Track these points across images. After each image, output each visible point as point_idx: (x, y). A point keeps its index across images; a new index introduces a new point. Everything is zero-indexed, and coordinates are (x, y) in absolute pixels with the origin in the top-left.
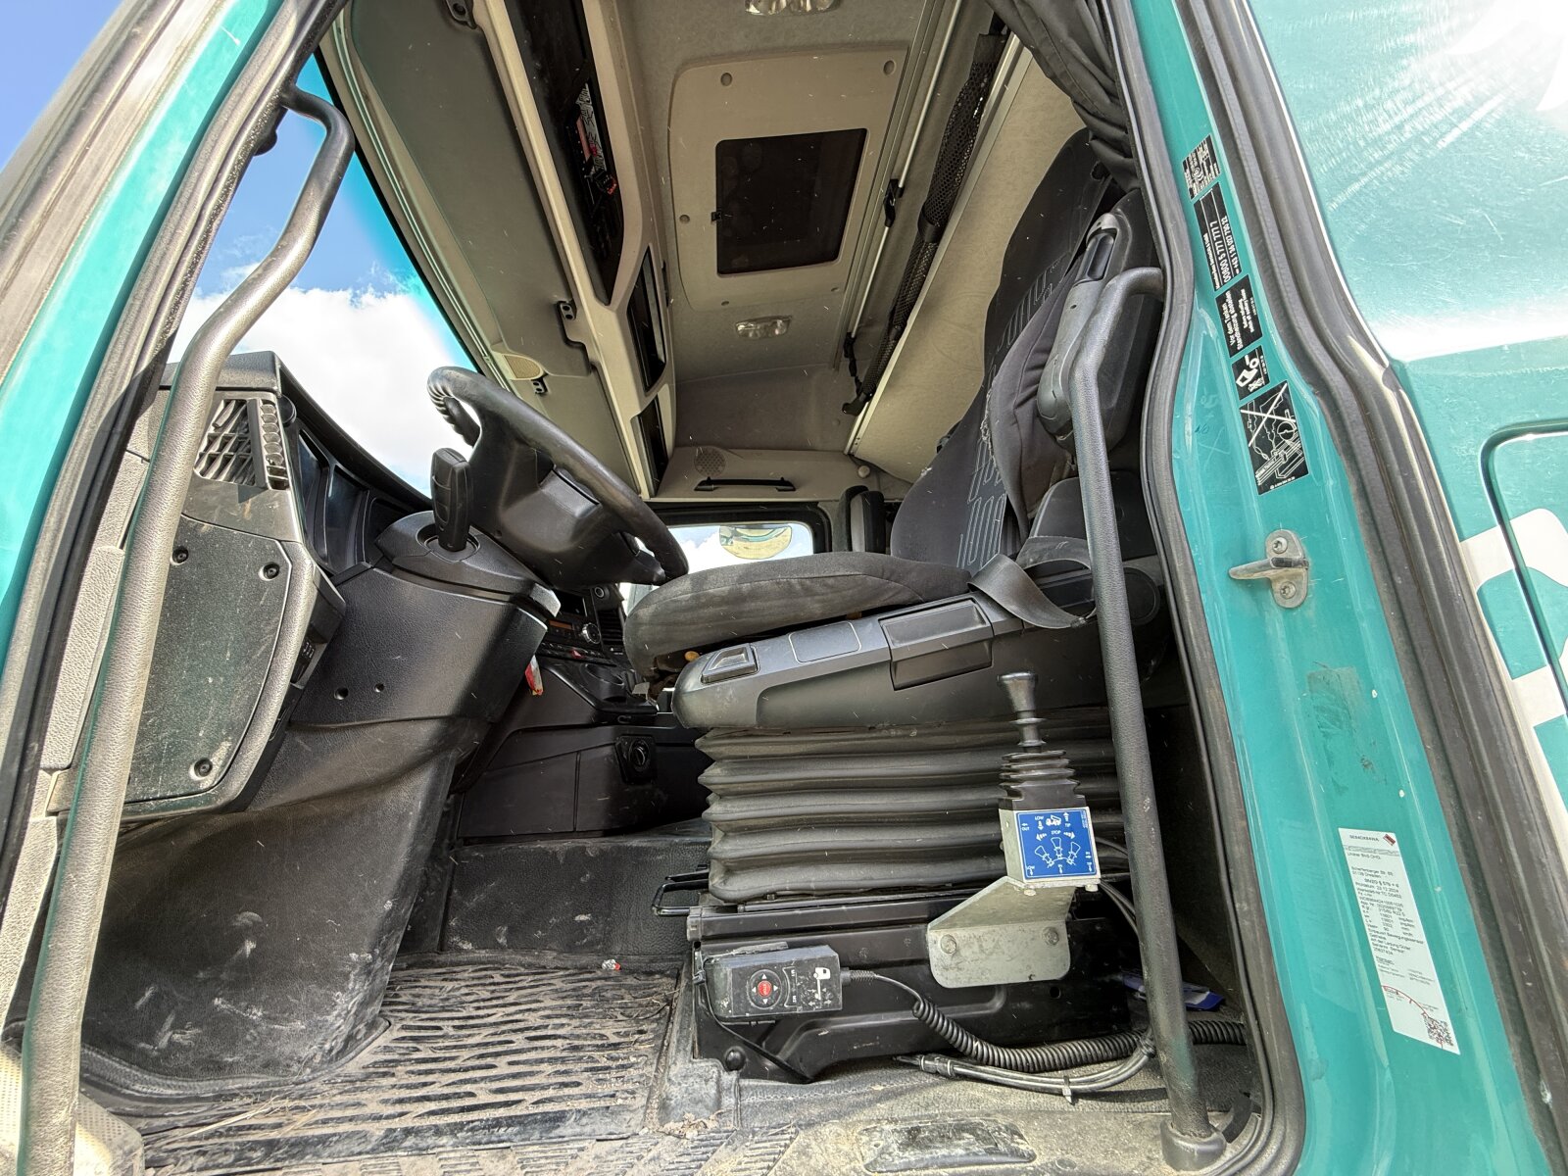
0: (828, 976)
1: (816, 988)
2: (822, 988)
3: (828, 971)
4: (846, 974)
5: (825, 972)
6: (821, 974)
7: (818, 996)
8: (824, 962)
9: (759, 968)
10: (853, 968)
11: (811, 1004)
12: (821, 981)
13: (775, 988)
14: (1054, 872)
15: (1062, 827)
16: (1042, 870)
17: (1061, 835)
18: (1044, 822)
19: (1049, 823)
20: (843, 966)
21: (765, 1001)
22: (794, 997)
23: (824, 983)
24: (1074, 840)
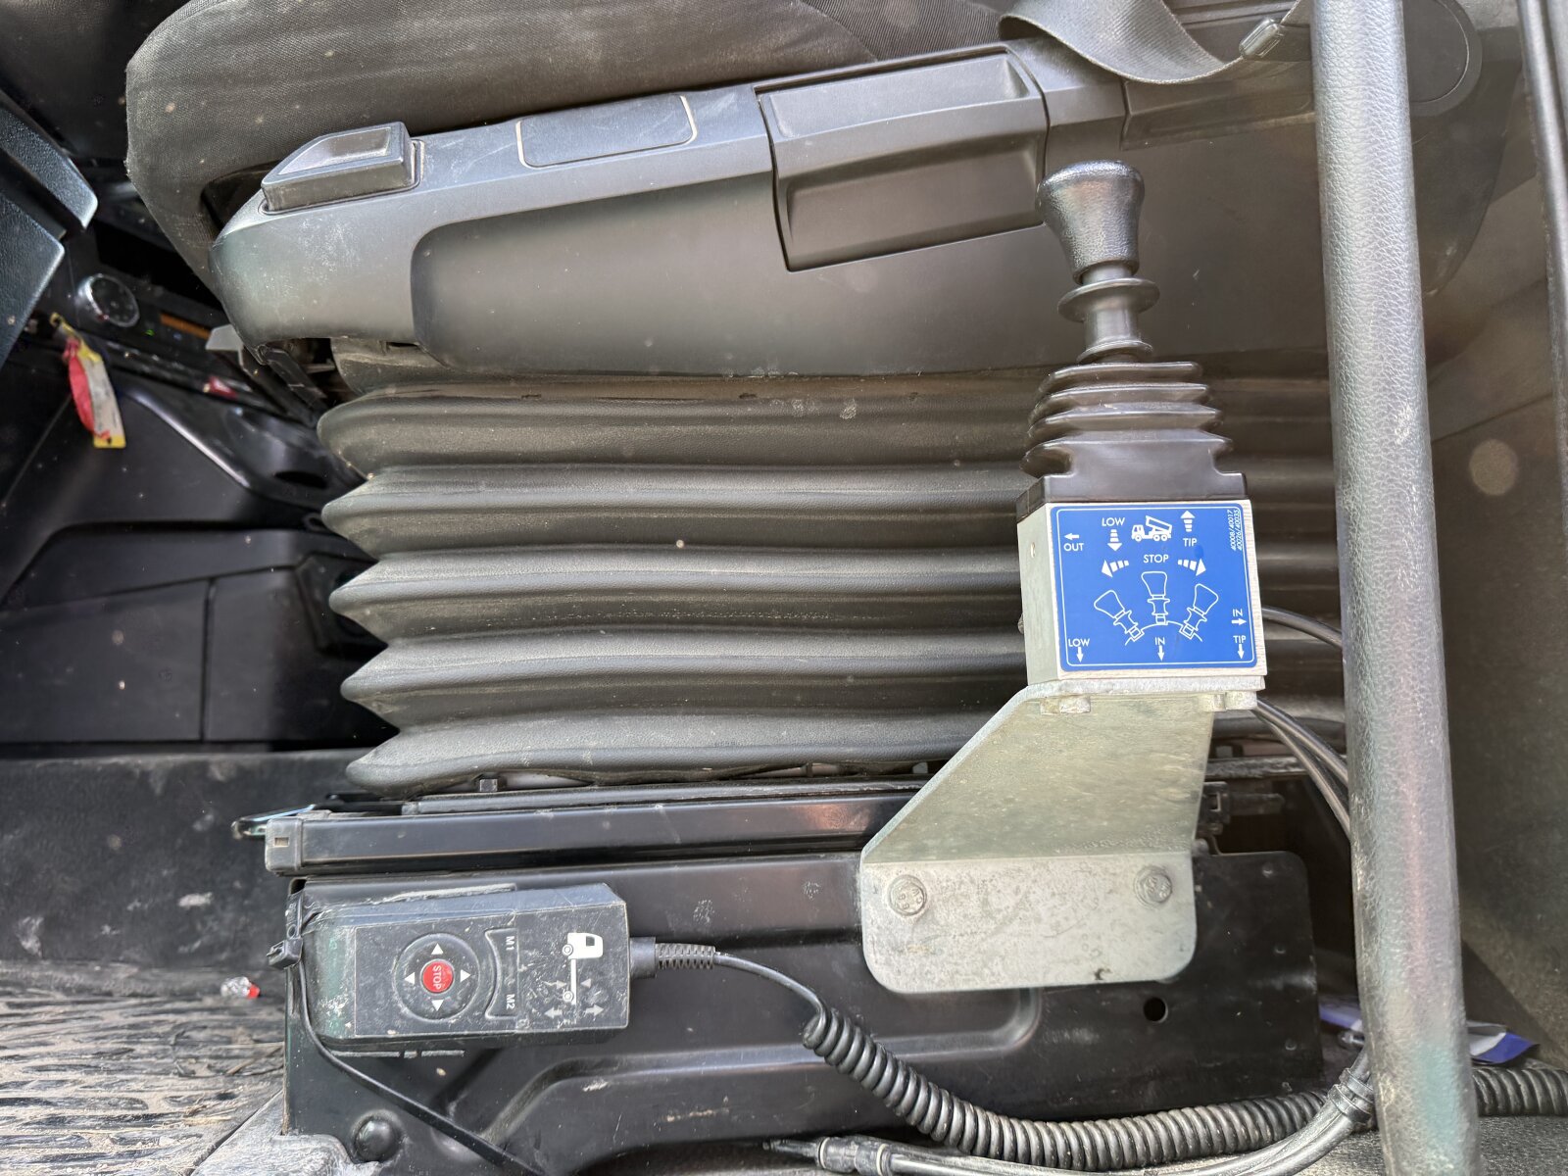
0: (596, 951)
1: (565, 976)
2: (581, 978)
3: (598, 940)
4: (646, 952)
5: (590, 942)
6: (581, 947)
7: (570, 997)
8: (586, 922)
9: (427, 930)
10: (665, 938)
11: (552, 1013)
12: (580, 962)
13: (464, 975)
14: (1141, 656)
15: (1174, 547)
16: (1109, 651)
17: (1170, 566)
18: (1125, 533)
19: (1138, 534)
20: (636, 934)
21: (437, 1004)
22: (510, 998)
23: (587, 967)
24: (1203, 578)
